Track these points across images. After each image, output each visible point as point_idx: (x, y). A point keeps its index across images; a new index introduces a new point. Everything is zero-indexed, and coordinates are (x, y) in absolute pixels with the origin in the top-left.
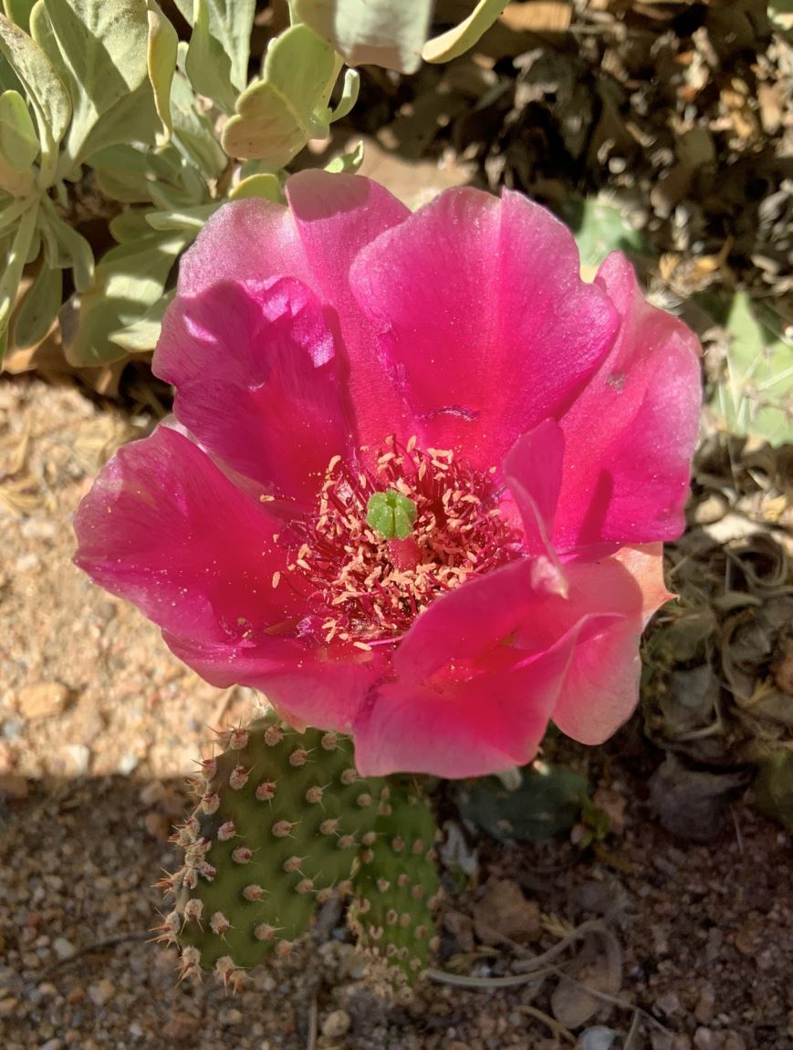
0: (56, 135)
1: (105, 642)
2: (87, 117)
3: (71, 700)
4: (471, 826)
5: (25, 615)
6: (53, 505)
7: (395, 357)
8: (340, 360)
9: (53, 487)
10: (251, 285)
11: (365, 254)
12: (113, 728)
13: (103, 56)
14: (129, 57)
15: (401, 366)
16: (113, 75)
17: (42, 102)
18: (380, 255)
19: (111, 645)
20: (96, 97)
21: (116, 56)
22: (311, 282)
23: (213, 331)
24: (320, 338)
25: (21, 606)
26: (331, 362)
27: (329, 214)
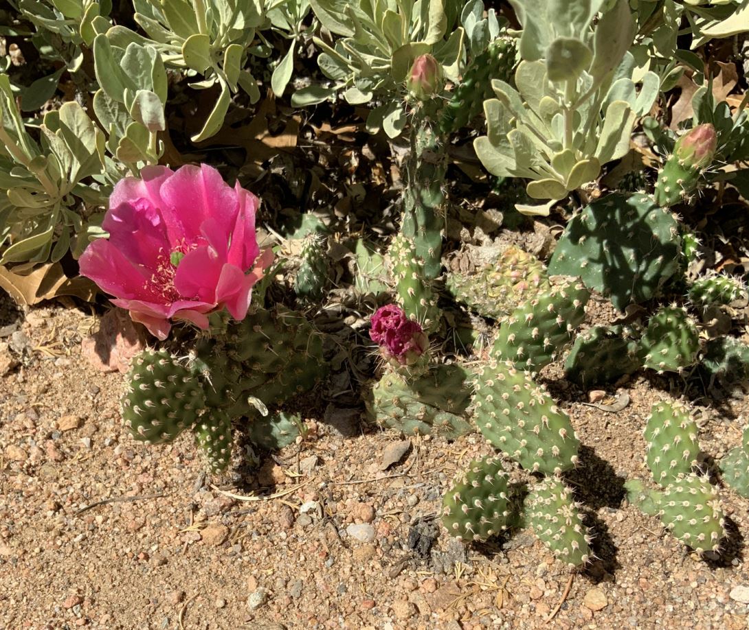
0: (67, 170)
1: (95, 401)
2: (76, 167)
3: (81, 423)
4: (255, 444)
5: (59, 395)
6: (69, 353)
7: (179, 218)
8: (162, 224)
9: (68, 347)
10: (131, 201)
11: (163, 186)
12: (101, 431)
13: (81, 144)
14: (90, 143)
15: (181, 222)
16: (85, 150)
17: (61, 159)
18: (168, 185)
19: (98, 402)
20: (79, 159)
21: (85, 143)
22: (150, 198)
23: (121, 218)
24: (155, 217)
25: (56, 393)
26: (159, 224)
27: (153, 178)
